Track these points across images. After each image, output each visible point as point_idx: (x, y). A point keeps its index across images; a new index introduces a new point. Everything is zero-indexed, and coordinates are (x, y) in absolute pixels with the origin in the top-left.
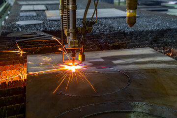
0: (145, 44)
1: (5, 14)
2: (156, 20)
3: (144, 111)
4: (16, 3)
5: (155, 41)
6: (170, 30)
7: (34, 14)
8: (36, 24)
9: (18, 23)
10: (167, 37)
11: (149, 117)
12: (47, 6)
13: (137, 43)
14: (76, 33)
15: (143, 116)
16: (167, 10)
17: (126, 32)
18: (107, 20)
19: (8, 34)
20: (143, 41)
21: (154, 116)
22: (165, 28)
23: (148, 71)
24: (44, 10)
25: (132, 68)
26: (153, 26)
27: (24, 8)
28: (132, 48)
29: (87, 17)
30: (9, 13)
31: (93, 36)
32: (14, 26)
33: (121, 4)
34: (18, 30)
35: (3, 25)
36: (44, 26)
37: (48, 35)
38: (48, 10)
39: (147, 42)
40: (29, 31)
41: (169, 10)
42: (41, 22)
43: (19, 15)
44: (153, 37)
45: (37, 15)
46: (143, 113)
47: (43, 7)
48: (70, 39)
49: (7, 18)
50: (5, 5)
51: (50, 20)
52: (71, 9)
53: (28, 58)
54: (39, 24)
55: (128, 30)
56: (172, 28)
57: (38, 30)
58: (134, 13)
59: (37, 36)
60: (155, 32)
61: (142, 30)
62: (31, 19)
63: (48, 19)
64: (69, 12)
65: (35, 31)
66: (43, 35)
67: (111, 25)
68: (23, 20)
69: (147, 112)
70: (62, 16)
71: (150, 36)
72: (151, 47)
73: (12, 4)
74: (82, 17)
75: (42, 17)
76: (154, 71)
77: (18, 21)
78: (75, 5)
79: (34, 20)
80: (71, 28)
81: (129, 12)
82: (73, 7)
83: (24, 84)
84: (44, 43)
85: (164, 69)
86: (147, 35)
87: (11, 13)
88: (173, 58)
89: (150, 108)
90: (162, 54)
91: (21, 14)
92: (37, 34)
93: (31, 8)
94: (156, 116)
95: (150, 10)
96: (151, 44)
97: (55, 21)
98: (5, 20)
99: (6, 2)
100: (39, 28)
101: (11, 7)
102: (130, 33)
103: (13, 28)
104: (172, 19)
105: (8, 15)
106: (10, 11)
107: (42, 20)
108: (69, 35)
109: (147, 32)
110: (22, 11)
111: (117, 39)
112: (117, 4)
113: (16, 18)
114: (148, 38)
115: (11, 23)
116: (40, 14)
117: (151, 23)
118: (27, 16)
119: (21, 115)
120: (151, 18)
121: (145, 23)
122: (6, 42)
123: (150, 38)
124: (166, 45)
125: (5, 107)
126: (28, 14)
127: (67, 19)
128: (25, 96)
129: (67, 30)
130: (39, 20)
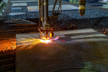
0: (89, 27)
1: (2, 9)
2: (96, 12)
3: (89, 68)
4: (9, 2)
5: (95, 25)
6: (104, 17)
7: (20, 8)
8: (21, 15)
9: (10, 14)
10: (102, 22)
11: (92, 71)
12: (28, 3)
13: (84, 26)
14: (48, 20)
15: (88, 71)
16: (102, 5)
17: (77, 19)
18: (65, 12)
19: (4, 21)
20: (87, 24)
21: (95, 71)
22: (101, 17)
23: (90, 43)
24: (26, 6)
25: (81, 41)
26: (93, 15)
27: (14, 5)
28: (81, 29)
29: (55, 10)
30: (5, 8)
31: (56, 22)
32: (8, 16)
33: (74, 2)
34: (10, 18)
35: (1, 15)
36: (26, 16)
37: (29, 21)
38: (28, 6)
39: (90, 25)
40: (17, 19)
41: (104, 5)
42: (25, 13)
43: (11, 9)
44: (94, 22)
45: (22, 9)
46: (88, 69)
47: (26, 4)
48: (44, 23)
49: (3, 11)
50: (2, 3)
51: (30, 12)
52: (45, 5)
53: (16, 36)
54: (23, 15)
55: (78, 18)
56: (105, 16)
57: (22, 18)
58: (84, 7)
59: (22, 22)
60: (95, 19)
61: (87, 18)
62: (18, 12)
63: (29, 11)
64: (44, 7)
65: (20, 19)
66: (26, 22)
67: (68, 15)
68: (13, 12)
69: (91, 68)
70: (40, 9)
71: (92, 22)
72: (93, 28)
73: (6, 2)
74: (52, 10)
75: (25, 10)
76: (94, 43)
77: (10, 13)
78: (48, 2)
79: (20, 12)
80: (45, 17)
81: (81, 7)
82: (46, 4)
83: (14, 52)
84: (26, 26)
85: (101, 42)
86: (90, 21)
87: (6, 8)
88: (106, 35)
89: (92, 66)
90: (100, 33)
91: (12, 9)
92: (22, 21)
93: (18, 5)
94: (96, 71)
95: (91, 6)
96: (93, 27)
97: (33, 12)
98: (2, 12)
99: (2, 1)
100: (23, 17)
101: (6, 4)
102: (80, 19)
103: (7, 17)
104: (106, 11)
105: (4, 9)
106: (5, 7)
107: (25, 12)
108: (44, 21)
109: (90, 19)
110: (13, 7)
111: (71, 23)
112: (72, 2)
113: (9, 11)
114: (91, 23)
115: (6, 14)
116: (24, 8)
117: (93, 14)
118: (16, 10)
119: (13, 71)
120: (93, 11)
121: (89, 14)
122: (3, 26)
123: (92, 23)
124: (102, 27)
125: (2, 66)
126: (16, 8)
127: (42, 11)
128: (15, 59)
129: (42, 18)
130: (23, 12)
